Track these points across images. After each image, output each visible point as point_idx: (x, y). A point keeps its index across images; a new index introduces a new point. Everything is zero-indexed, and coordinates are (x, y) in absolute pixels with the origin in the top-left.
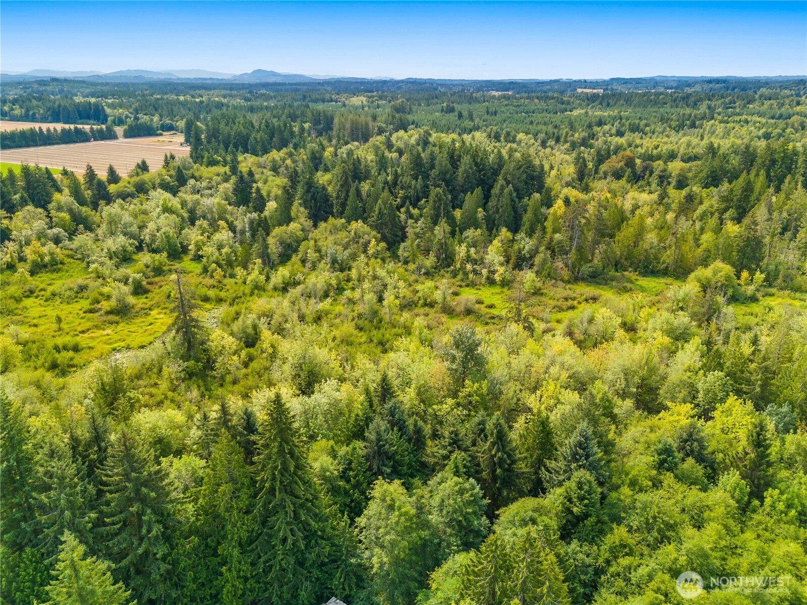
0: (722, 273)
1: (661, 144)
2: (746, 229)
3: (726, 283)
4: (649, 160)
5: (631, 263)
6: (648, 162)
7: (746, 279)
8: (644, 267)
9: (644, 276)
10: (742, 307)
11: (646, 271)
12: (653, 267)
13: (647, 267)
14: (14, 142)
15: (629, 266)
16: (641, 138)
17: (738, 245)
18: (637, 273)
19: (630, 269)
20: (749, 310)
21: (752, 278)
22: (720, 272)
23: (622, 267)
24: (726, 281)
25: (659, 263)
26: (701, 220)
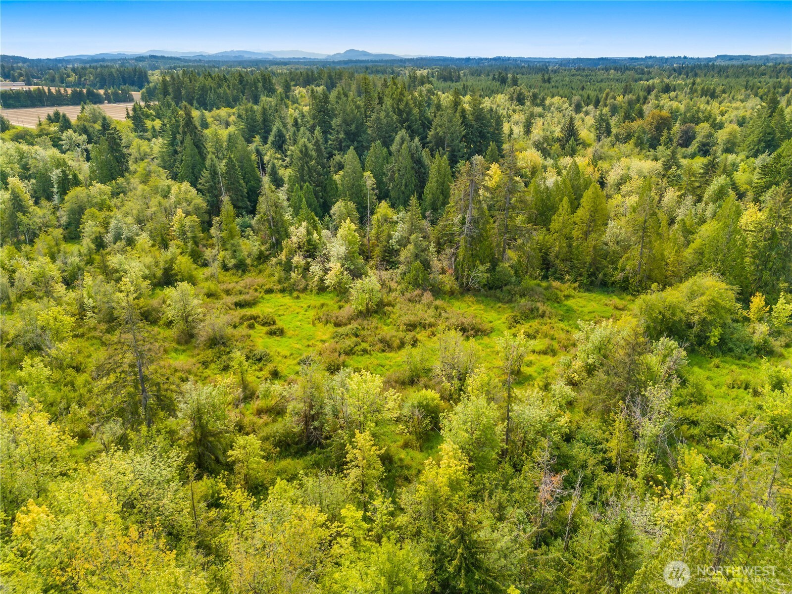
0: (704, 298)
1: (730, 110)
2: (771, 217)
3: (709, 318)
4: (691, 122)
5: (572, 267)
6: (688, 125)
7: (760, 310)
8: (589, 276)
9: (588, 290)
10: (734, 367)
11: (592, 283)
12: (605, 275)
13: (593, 274)
14: (19, 101)
15: (567, 272)
16: (708, 103)
17: (755, 246)
18: (576, 285)
19: (567, 277)
20: (744, 375)
21: (771, 309)
22: (702, 294)
23: (555, 273)
24: (710, 313)
25: (616, 269)
26: (715, 201)
